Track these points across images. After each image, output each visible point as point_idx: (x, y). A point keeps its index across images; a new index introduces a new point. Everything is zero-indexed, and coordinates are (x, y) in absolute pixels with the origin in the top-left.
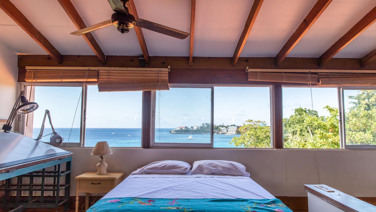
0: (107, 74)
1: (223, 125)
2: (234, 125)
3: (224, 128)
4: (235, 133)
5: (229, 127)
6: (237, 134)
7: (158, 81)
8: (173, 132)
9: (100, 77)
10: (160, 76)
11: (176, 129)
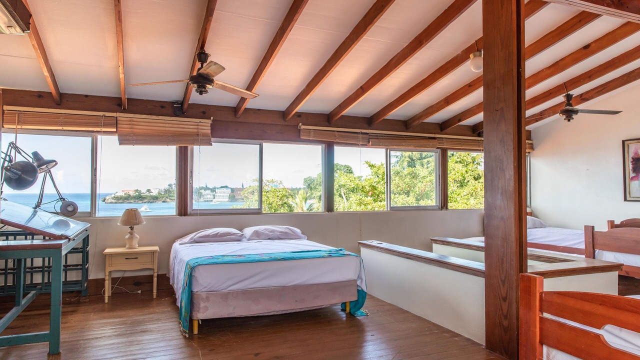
0: (130, 123)
1: (206, 186)
2: (226, 187)
3: (208, 192)
4: (227, 200)
5: (217, 190)
6: (231, 201)
7: (198, 135)
8: (109, 201)
9: (118, 125)
10: (201, 129)
11: (117, 194)
